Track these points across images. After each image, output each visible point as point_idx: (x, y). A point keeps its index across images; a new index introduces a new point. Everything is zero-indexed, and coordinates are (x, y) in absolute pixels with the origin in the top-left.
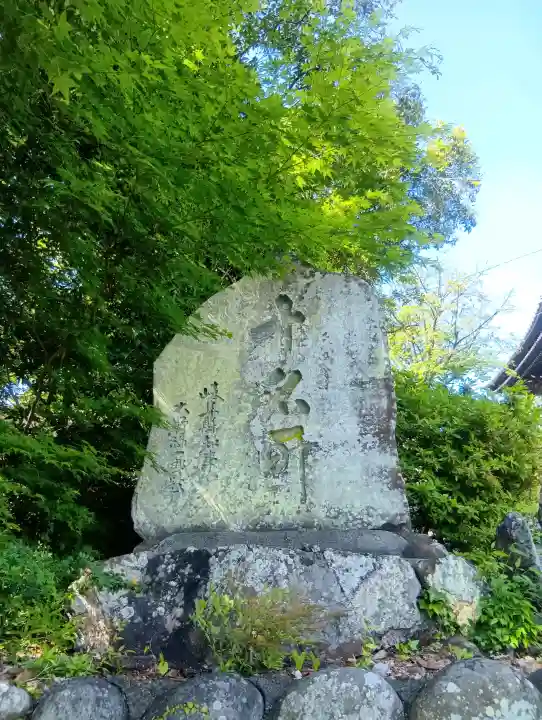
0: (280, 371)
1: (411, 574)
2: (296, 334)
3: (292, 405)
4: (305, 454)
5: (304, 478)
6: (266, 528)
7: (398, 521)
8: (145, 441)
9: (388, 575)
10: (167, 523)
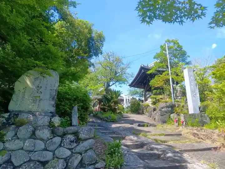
0: (38, 87)
1: (49, 119)
2: (42, 80)
3: (39, 92)
4: (40, 100)
5: (39, 104)
6: (31, 111)
7: (52, 112)
8: (12, 96)
9: (46, 118)
10: (14, 110)
